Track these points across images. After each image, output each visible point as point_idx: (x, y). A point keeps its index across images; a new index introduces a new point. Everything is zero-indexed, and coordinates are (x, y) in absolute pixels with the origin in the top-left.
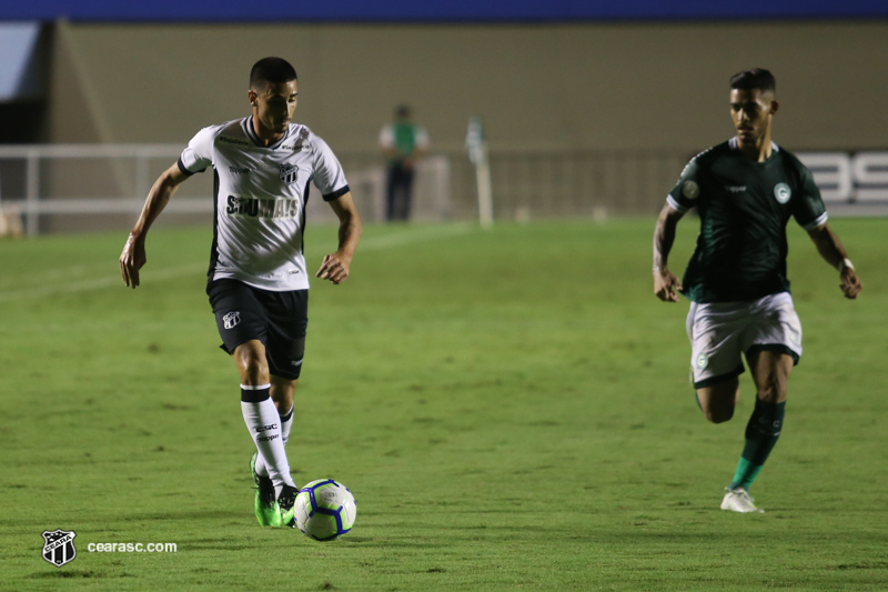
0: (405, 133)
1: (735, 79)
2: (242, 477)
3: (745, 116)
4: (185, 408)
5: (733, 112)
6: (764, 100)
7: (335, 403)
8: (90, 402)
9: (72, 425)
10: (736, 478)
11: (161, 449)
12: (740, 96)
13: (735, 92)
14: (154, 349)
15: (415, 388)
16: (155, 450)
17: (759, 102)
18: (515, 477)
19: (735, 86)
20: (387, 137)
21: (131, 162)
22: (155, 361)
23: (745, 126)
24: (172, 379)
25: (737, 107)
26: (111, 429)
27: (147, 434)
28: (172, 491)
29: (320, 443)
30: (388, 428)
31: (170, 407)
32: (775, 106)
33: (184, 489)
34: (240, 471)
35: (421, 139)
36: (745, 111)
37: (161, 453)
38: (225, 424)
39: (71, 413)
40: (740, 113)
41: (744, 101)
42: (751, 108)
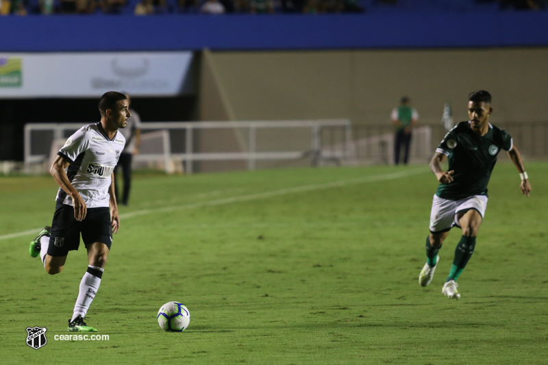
0: (405, 112)
1: (471, 96)
2: (314, 311)
3: (476, 115)
4: (280, 272)
5: (469, 112)
6: (485, 107)
7: (367, 269)
8: (225, 268)
9: (215, 282)
10: (450, 275)
11: (267, 295)
12: (474, 105)
13: (471, 103)
14: (261, 238)
15: (414, 260)
16: (264, 296)
17: (483, 108)
18: (475, 311)
19: (471, 99)
20: (395, 115)
21: (246, 131)
22: (262, 244)
23: (475, 120)
24: (272, 255)
25: (472, 110)
26: (238, 284)
27: (258, 287)
28: (273, 320)
29: (359, 292)
30: (399, 283)
31: (270, 271)
32: (491, 110)
33: (280, 319)
34: (313, 308)
35: (415, 115)
36: (476, 112)
37: (266, 298)
38: (303, 281)
39: (214, 275)
40: (473, 113)
41: (476, 108)
42: (479, 111)
